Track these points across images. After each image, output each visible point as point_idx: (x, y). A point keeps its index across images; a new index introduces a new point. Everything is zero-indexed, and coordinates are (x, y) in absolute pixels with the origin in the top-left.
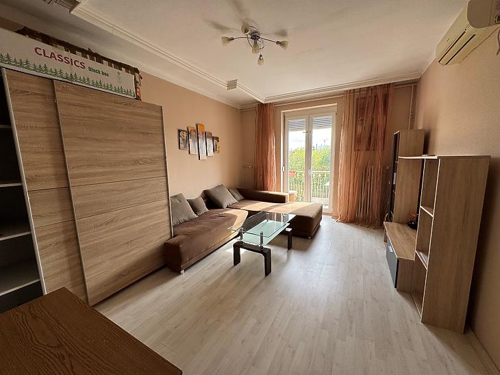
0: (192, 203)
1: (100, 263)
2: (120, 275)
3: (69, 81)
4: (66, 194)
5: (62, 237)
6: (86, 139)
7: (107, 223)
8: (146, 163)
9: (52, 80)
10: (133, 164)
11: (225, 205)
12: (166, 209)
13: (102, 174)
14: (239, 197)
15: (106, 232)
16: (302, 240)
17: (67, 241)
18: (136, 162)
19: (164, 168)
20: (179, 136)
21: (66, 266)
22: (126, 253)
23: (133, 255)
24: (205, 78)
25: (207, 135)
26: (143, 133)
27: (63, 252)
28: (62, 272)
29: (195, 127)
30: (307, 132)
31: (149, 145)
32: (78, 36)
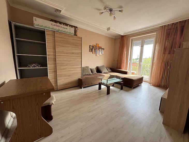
0: (91, 70)
1: (61, 79)
2: (66, 84)
3: (58, 31)
4: (55, 60)
5: (53, 70)
6: (61, 46)
7: (64, 69)
8: (75, 54)
9: (54, 31)
10: (72, 54)
11: (103, 72)
12: (81, 69)
13: (63, 56)
14: (109, 70)
15: (63, 71)
16: (129, 88)
17: (54, 71)
18: (73, 53)
19: (81, 56)
20: (90, 48)
21: (54, 78)
22: (68, 78)
23: (70, 80)
24: (98, 27)
25: (100, 48)
26: (76, 45)
27: (53, 74)
28: (53, 79)
29: (96, 45)
30: (141, 46)
31: (77, 49)
32: (63, 20)
